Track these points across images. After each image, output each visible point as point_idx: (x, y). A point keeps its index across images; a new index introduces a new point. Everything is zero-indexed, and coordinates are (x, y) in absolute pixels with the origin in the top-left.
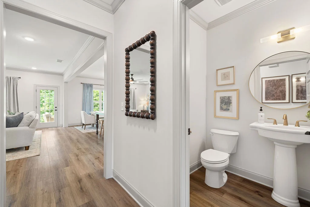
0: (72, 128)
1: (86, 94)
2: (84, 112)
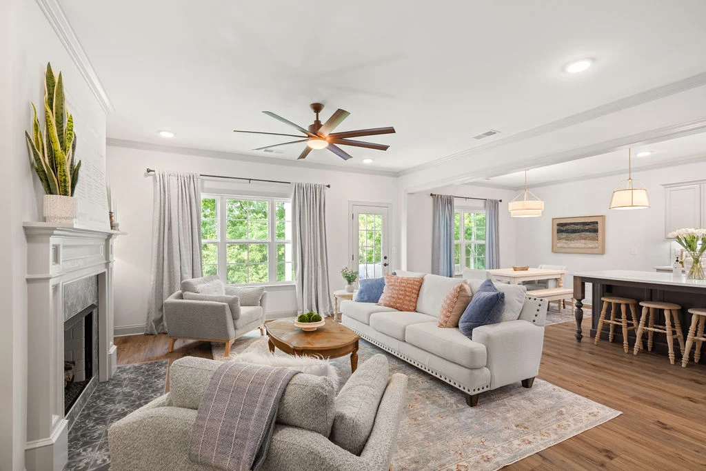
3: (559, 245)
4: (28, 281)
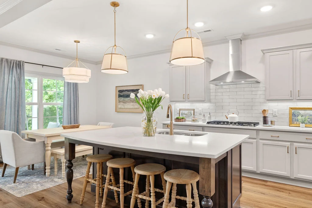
1: (6, 86)
3: (119, 106)
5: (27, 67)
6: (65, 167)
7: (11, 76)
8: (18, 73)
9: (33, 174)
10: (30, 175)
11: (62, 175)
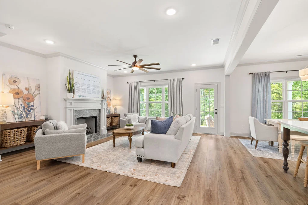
0: (235, 139)
1: (257, 90)
2: (254, 119)
4: (65, 108)
5: (272, 75)
6: (294, 149)
7: (260, 83)
8: (265, 81)
9: (270, 149)
10: (268, 148)
11: (292, 155)
